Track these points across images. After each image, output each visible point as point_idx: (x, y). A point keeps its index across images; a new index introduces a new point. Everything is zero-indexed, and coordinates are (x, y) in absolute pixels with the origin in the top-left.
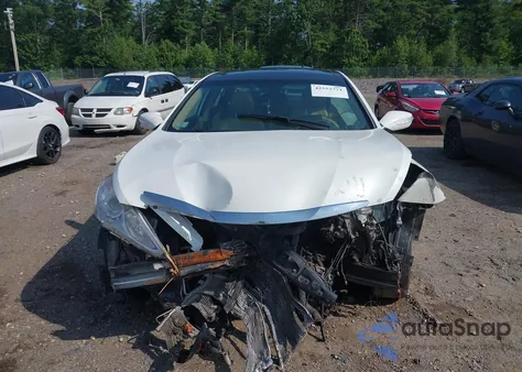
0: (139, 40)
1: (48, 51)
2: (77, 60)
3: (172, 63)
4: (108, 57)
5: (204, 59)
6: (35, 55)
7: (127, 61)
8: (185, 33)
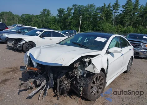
0: (112, 24)
1: (89, 26)
2: (95, 29)
3: (120, 31)
4: (103, 28)
5: (130, 31)
6: (86, 27)
7: (107, 30)
8: (126, 23)
